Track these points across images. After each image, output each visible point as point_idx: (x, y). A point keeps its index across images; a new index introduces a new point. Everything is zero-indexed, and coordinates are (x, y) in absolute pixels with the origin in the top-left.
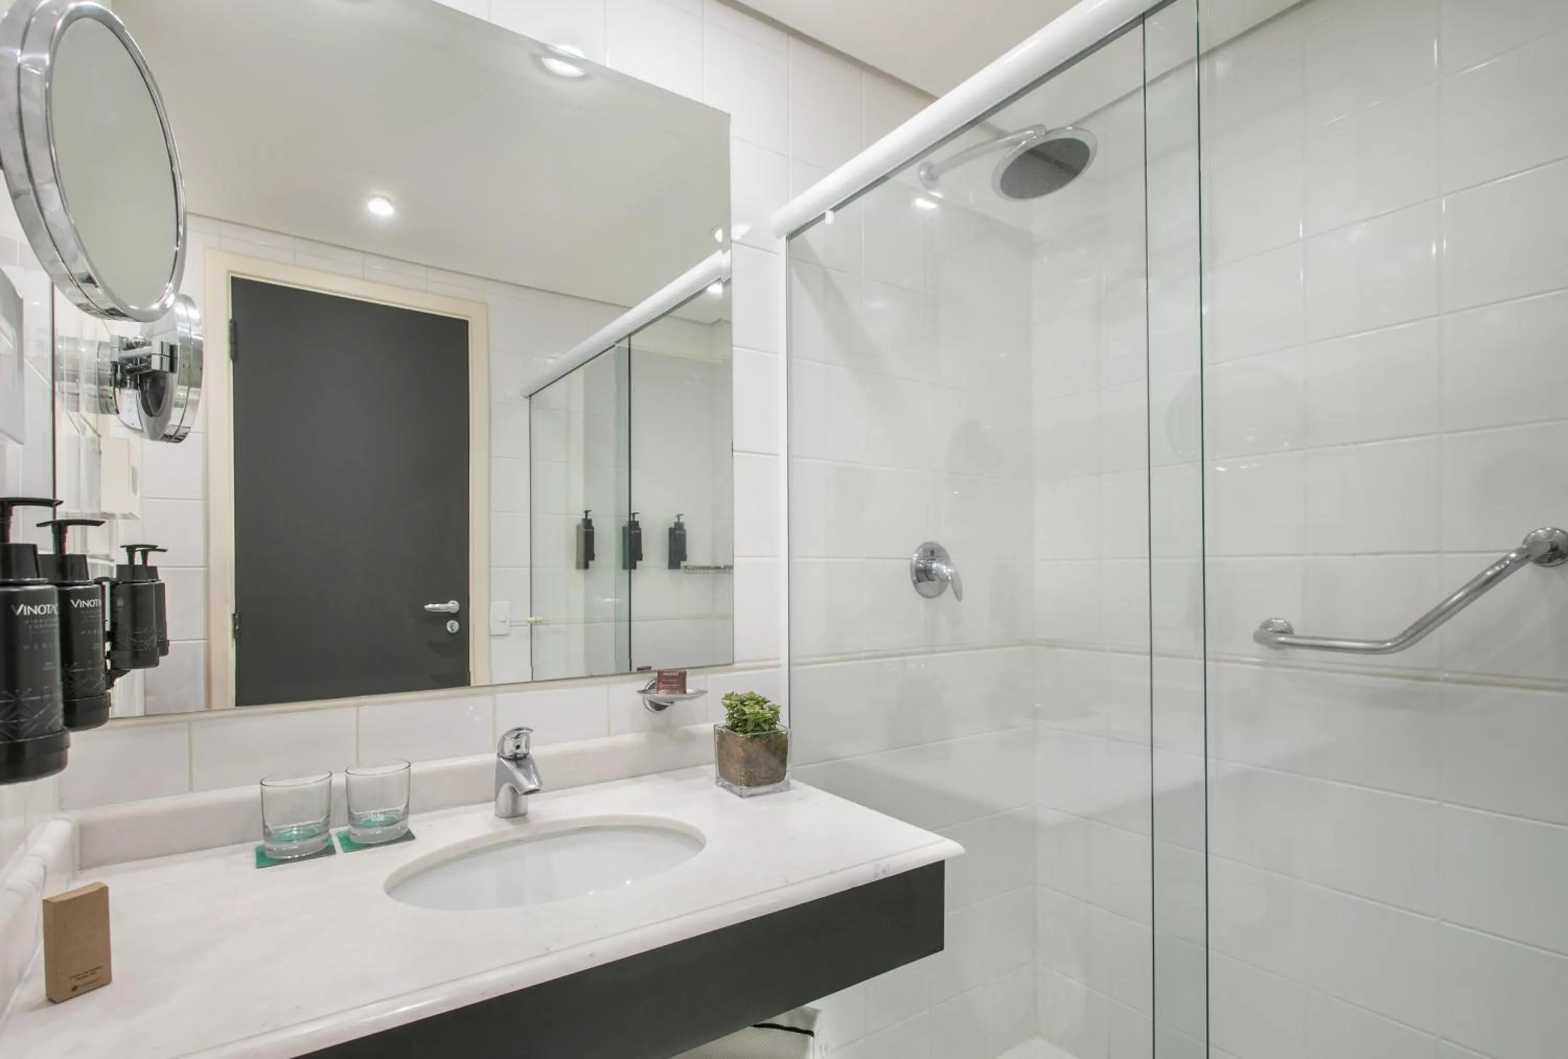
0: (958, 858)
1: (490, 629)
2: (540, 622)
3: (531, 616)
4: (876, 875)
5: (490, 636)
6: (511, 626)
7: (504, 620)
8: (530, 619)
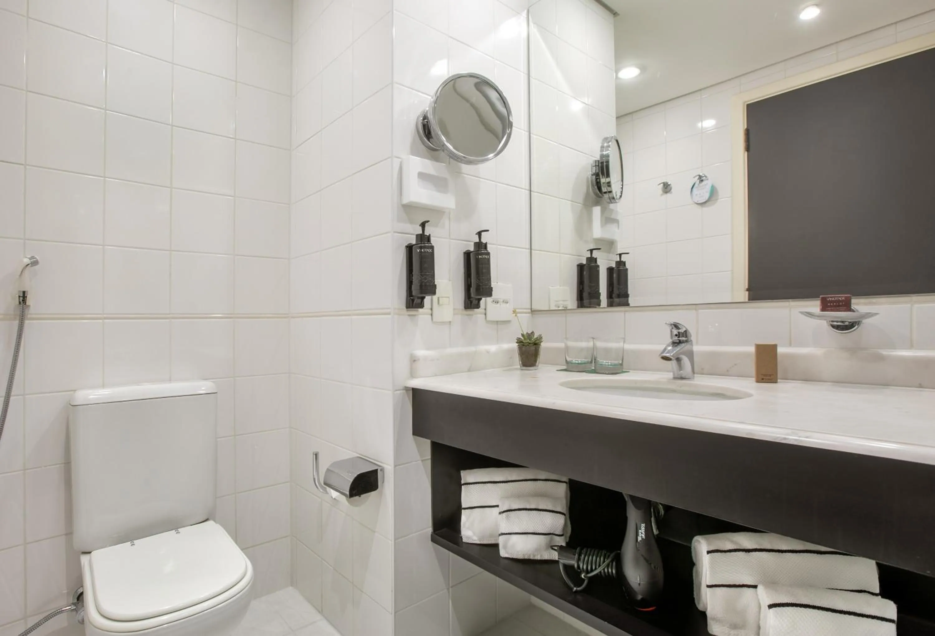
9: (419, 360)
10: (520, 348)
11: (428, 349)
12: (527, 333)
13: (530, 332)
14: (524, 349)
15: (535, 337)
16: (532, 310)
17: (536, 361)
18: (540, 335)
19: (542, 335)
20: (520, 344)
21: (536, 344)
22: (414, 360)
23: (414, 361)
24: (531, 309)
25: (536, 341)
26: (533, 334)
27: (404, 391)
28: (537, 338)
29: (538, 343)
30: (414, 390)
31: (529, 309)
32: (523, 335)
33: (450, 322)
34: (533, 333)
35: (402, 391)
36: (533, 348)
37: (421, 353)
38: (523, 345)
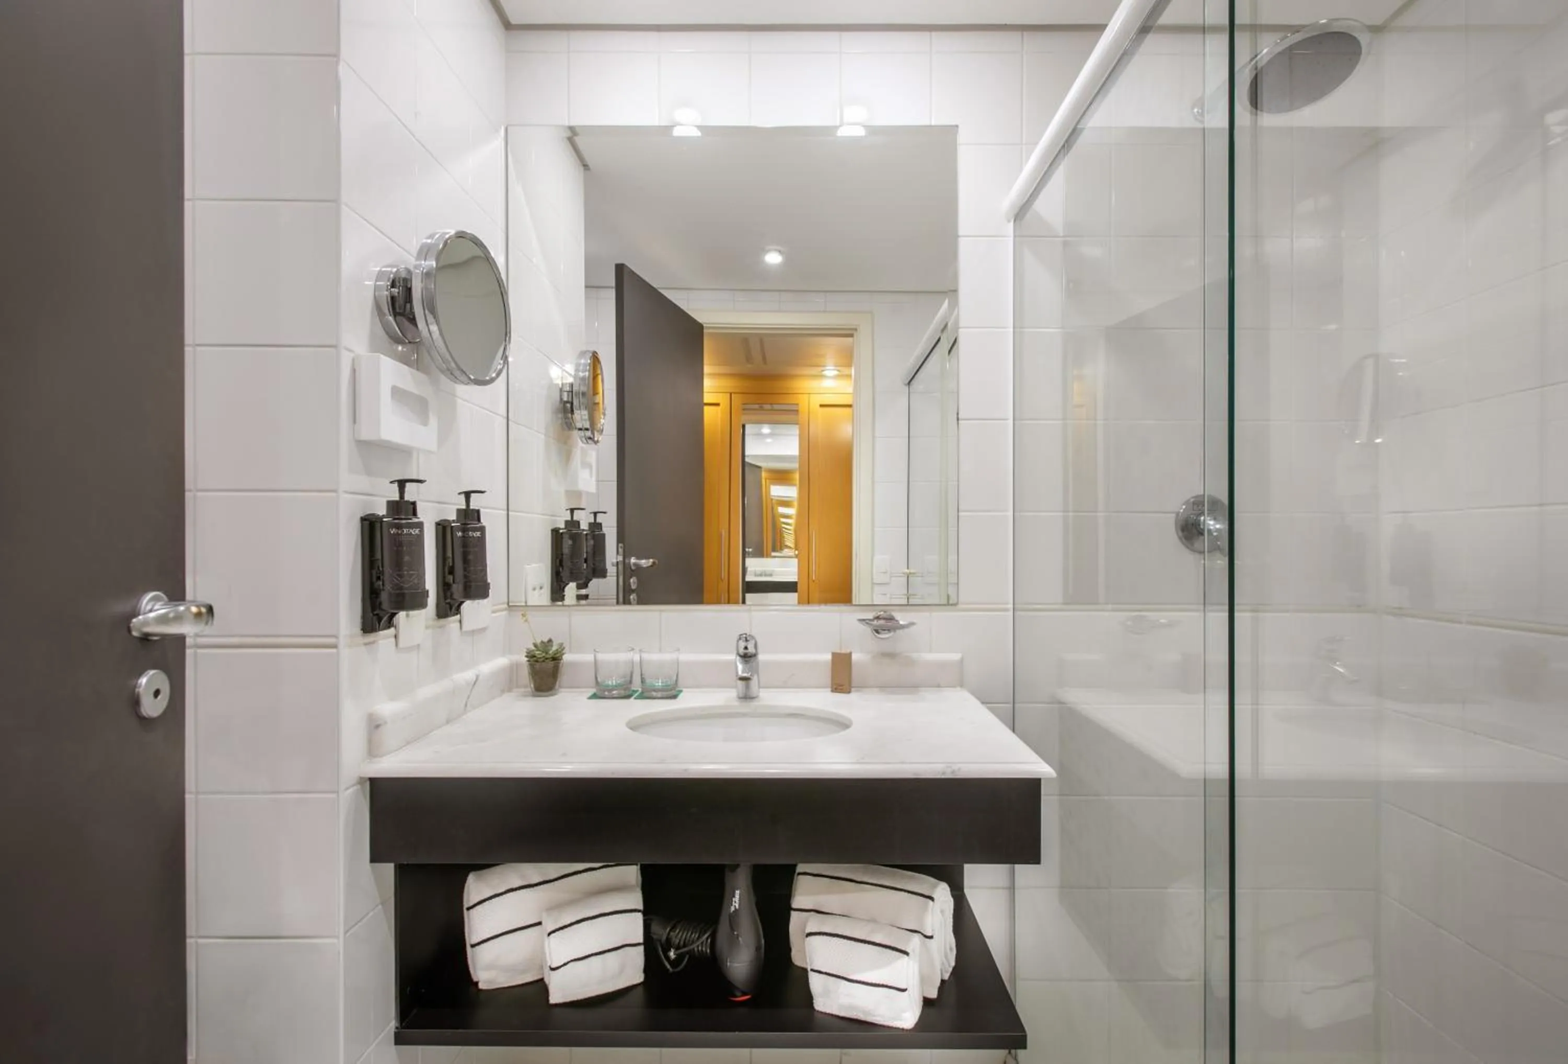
0: (1049, 780)
1: (872, 579)
2: (914, 573)
3: (908, 568)
4: (944, 773)
5: (873, 584)
6: (891, 577)
7: (884, 571)
8: (907, 571)
9: (386, 723)
10: (532, 666)
11: (392, 699)
12: (542, 642)
13: (546, 640)
14: (538, 666)
15: (554, 648)
16: (510, 604)
17: (554, 683)
18: (561, 645)
19: (564, 645)
20: (532, 660)
21: (556, 659)
22: (374, 725)
23: (378, 726)
24: (508, 604)
25: (555, 654)
26: (550, 643)
27: (359, 786)
28: (557, 650)
29: (559, 657)
30: (372, 780)
31: (503, 603)
32: (535, 645)
33: (419, 645)
34: (550, 641)
35: (355, 788)
36: (551, 664)
37: (386, 708)
38: (537, 661)
